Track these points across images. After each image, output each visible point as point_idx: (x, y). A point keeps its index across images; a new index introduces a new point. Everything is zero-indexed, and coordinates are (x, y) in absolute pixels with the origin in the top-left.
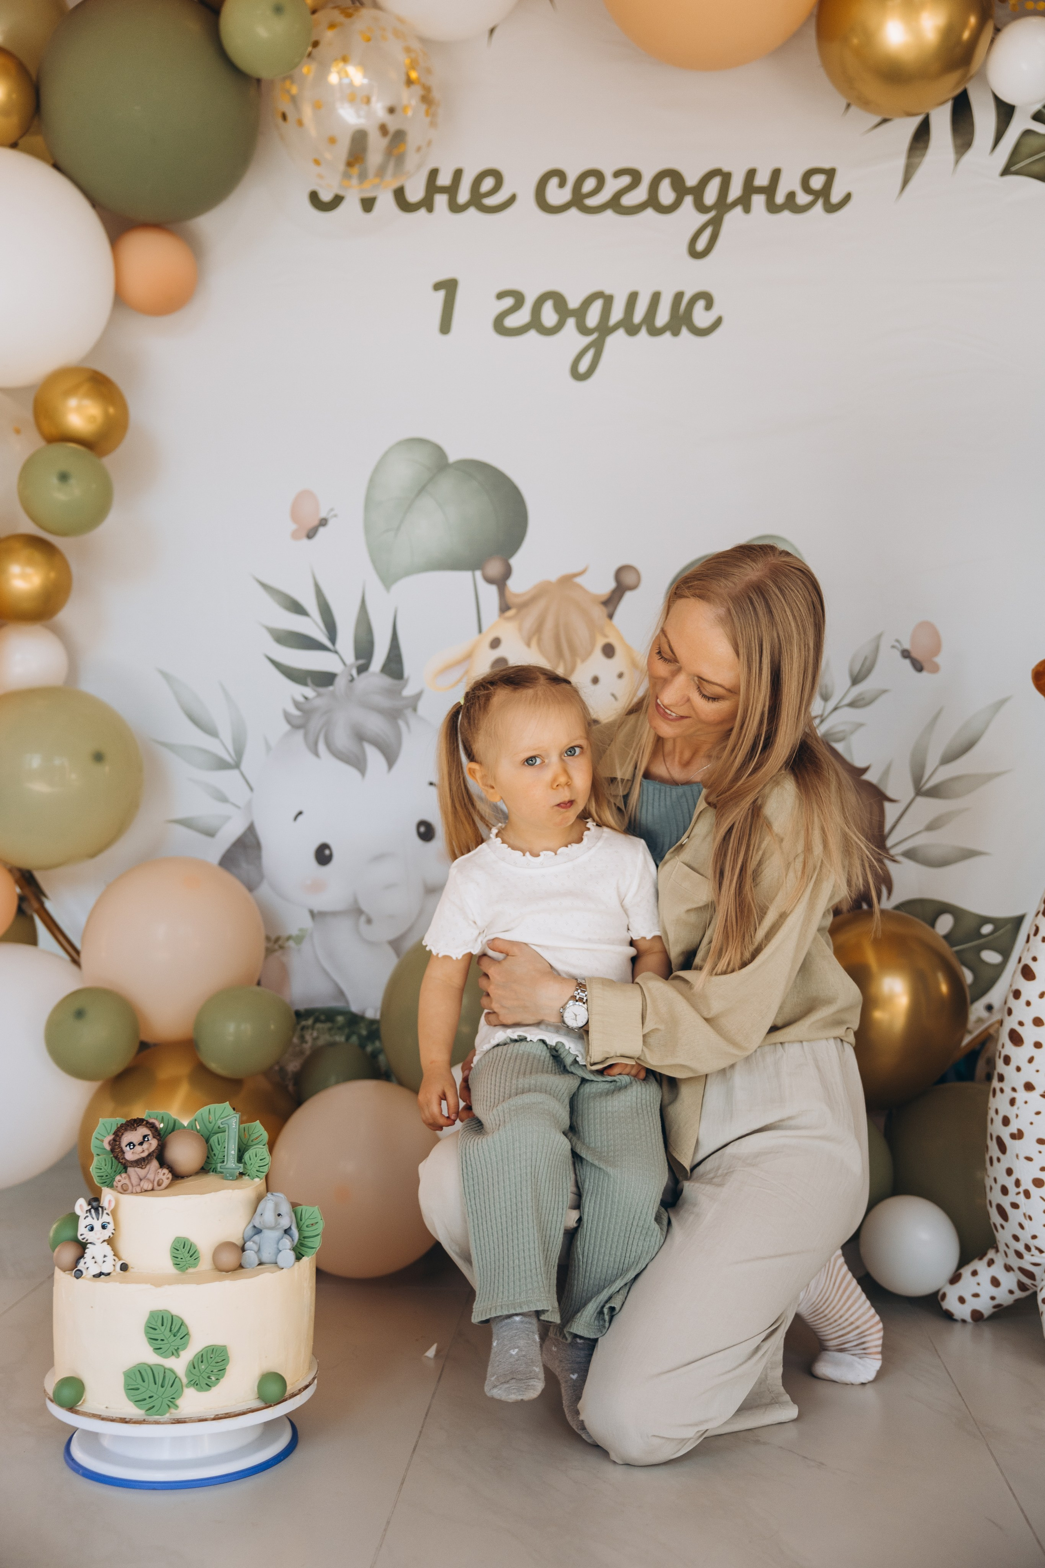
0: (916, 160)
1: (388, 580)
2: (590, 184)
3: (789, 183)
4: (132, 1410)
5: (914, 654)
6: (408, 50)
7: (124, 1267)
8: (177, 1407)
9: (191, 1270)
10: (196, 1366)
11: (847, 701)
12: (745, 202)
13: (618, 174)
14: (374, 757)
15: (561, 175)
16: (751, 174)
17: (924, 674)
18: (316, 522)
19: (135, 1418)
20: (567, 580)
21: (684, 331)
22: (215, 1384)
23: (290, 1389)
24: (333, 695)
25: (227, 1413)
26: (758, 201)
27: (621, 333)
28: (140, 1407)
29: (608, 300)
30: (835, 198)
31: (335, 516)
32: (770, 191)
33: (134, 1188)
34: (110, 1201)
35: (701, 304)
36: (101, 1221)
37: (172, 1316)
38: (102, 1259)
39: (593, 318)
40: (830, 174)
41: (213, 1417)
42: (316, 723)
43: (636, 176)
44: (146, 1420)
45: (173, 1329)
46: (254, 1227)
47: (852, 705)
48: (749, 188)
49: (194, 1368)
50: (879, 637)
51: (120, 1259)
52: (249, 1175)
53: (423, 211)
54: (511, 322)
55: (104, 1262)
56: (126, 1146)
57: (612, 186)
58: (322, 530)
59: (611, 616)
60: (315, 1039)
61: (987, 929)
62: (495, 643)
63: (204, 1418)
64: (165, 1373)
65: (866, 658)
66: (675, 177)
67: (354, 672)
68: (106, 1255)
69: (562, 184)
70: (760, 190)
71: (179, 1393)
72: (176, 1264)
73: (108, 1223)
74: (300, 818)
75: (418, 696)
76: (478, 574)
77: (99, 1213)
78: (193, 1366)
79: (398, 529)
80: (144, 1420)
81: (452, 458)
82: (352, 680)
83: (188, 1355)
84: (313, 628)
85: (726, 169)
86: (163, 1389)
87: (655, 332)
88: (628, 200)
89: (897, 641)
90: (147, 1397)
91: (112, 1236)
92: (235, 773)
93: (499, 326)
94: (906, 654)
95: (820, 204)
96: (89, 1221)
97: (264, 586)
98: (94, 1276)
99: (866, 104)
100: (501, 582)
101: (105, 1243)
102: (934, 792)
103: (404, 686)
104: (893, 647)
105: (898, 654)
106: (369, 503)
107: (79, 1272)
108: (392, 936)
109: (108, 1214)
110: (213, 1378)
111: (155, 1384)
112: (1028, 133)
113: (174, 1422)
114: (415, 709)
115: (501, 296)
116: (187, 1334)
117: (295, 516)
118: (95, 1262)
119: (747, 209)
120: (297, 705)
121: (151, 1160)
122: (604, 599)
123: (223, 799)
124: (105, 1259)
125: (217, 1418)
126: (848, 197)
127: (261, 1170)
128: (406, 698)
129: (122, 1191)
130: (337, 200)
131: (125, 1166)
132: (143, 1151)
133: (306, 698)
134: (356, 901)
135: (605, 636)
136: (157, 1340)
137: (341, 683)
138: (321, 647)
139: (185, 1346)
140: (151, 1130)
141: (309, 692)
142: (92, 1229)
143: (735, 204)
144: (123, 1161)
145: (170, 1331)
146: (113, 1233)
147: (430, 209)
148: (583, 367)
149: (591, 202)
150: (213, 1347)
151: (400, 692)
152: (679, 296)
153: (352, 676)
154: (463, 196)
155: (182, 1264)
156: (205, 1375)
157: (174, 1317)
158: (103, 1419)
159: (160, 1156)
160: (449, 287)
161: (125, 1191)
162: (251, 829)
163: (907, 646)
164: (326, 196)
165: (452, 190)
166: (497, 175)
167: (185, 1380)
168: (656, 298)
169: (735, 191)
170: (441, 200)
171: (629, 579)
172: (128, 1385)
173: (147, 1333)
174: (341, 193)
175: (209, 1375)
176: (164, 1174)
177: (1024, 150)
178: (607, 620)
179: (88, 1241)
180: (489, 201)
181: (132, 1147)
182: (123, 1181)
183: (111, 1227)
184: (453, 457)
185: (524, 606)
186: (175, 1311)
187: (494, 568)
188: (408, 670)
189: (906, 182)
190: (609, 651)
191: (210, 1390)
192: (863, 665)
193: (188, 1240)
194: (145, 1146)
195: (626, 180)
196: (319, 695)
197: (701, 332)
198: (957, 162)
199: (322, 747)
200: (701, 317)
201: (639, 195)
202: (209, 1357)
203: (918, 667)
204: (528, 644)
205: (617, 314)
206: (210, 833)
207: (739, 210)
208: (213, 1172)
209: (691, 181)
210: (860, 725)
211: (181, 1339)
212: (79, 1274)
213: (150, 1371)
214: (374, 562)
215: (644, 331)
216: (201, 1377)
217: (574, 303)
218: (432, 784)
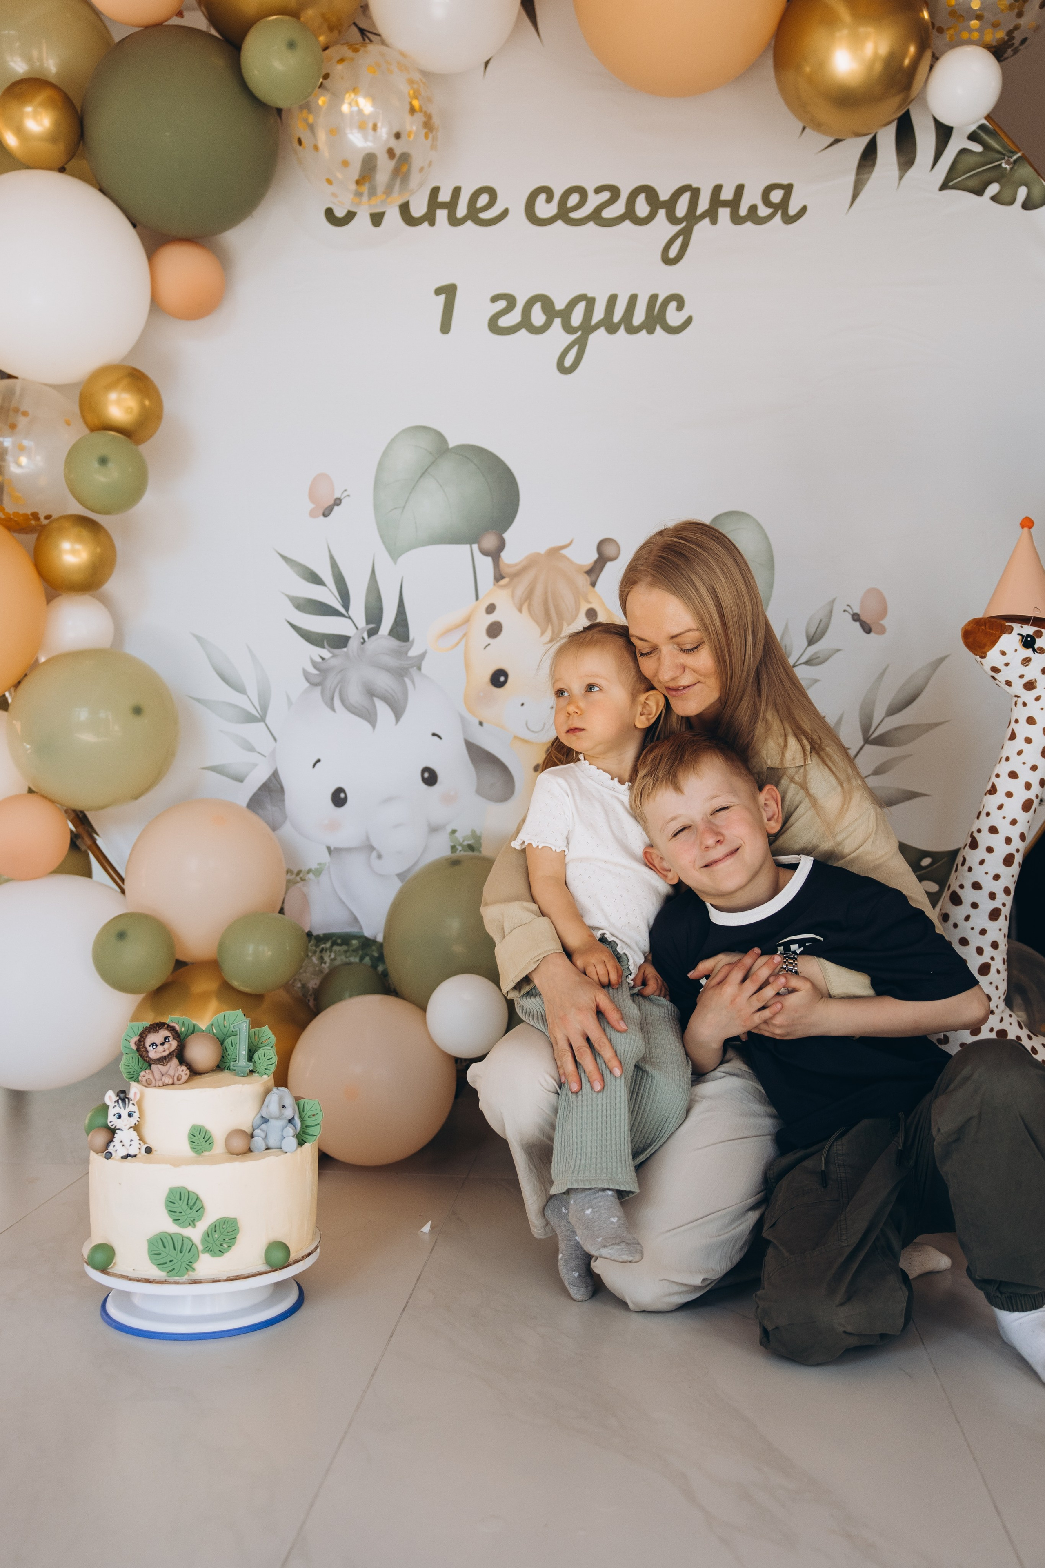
0: (865, 176)
1: (395, 553)
2: (574, 199)
3: (751, 197)
4: (155, 1272)
5: (862, 618)
6: (411, 82)
7: (149, 1150)
8: (194, 1269)
9: (206, 1153)
10: (210, 1235)
11: (803, 659)
12: (712, 214)
13: (598, 190)
14: (383, 711)
15: (547, 191)
16: (718, 189)
17: (872, 634)
18: (332, 502)
19: (158, 1278)
20: (555, 552)
21: (658, 328)
22: (227, 1251)
23: (293, 1256)
24: (347, 655)
25: (238, 1276)
26: (724, 213)
27: (602, 330)
28: (161, 1270)
29: (591, 302)
30: (793, 210)
31: (349, 496)
32: (734, 204)
33: (157, 1082)
34: (135, 1093)
35: (673, 305)
36: (127, 1110)
37: (189, 1192)
38: (130, 1143)
39: (577, 319)
40: (788, 189)
41: (225, 1278)
42: (332, 681)
43: (615, 192)
44: (167, 1281)
45: (189, 1203)
46: (262, 1117)
47: (808, 663)
48: (716, 201)
49: (209, 1237)
50: (833, 601)
51: (145, 1143)
52: (258, 1073)
53: (426, 224)
54: (505, 322)
55: (131, 1145)
56: (150, 1046)
57: (594, 201)
58: (336, 508)
59: (593, 584)
60: (332, 960)
61: (926, 862)
62: (491, 609)
63: (217, 1279)
64: (183, 1240)
65: (821, 621)
66: (650, 193)
67: (365, 635)
68: (133, 1139)
69: (549, 200)
70: (725, 204)
71: (196, 1257)
72: (193, 1148)
73: (134, 1112)
74: (318, 764)
75: (423, 656)
76: (475, 547)
77: (125, 1104)
78: (208, 1235)
79: (404, 507)
80: (165, 1281)
81: (451, 445)
82: (364, 642)
83: (203, 1226)
84: (329, 596)
85: (695, 185)
86: (182, 1254)
87: (632, 330)
88: (607, 213)
89: (848, 605)
90: (168, 1261)
91: (137, 1123)
92: (262, 724)
93: (494, 326)
94: (856, 617)
95: (779, 216)
96: (117, 1110)
97: (285, 558)
98: (122, 1157)
99: (819, 126)
100: (495, 554)
101: (132, 1129)
102: (881, 741)
103: (409, 649)
104: (844, 611)
105: (849, 617)
106: (378, 484)
107: (109, 1154)
108: (400, 869)
109: (133, 1104)
110: (225, 1246)
111: (175, 1250)
112: (964, 151)
113: (191, 1282)
114: (419, 669)
115: (495, 299)
116: (202, 1207)
117: (312, 496)
118: (123, 1146)
119: (714, 221)
120: (315, 665)
121: (172, 1058)
122: (587, 569)
123: (251, 749)
124: (132, 1143)
125: (229, 1280)
126: (804, 209)
127: (269, 1068)
128: (411, 658)
129: (146, 1085)
130: (350, 216)
131: (149, 1063)
132: (164, 1051)
133: (323, 659)
134: (368, 839)
135: (588, 601)
136: (175, 1212)
137: (353, 644)
138: (337, 613)
139: (200, 1218)
140: (171, 1033)
141: (325, 653)
142: (120, 1117)
143: (703, 216)
144: (147, 1059)
145: (187, 1205)
146: (138, 1121)
147: (432, 223)
148: (568, 361)
149: (574, 215)
150: (225, 1219)
151: (407, 654)
152: (654, 298)
153: (363, 638)
154: (462, 210)
155: (198, 1148)
156: (218, 1243)
157: (190, 1193)
158: (130, 1279)
159: (180, 1055)
160: (449, 292)
161: (149, 1085)
162: (275, 775)
163: (857, 610)
164: (340, 213)
165: (451, 206)
166: (492, 193)
167: (200, 1247)
168: (633, 299)
169: (704, 204)
170: (442, 215)
171: (609, 551)
172: (152, 1251)
173: (167, 1206)
174: (353, 209)
175: (221, 1243)
176: (183, 1071)
177: (961, 167)
178: (591, 587)
179: (117, 1128)
180: (485, 215)
181: (154, 1047)
182: (147, 1077)
183: (136, 1116)
184: (453, 442)
185: (516, 575)
186: (191, 1188)
187: (490, 542)
188: (413, 634)
189: (855, 196)
190: (592, 615)
191: (223, 1255)
192: (818, 627)
193: (204, 1127)
194: (166, 1046)
195: (606, 196)
196: (334, 656)
197: (673, 330)
198: (901, 178)
199: (337, 702)
200: (674, 317)
201: (617, 209)
202: (221, 1227)
203: (867, 629)
204: (520, 611)
205: (598, 314)
206: (240, 779)
207: (707, 221)
208: (227, 1069)
209: (664, 196)
210: (816, 681)
211: (197, 1211)
212: (109, 1156)
213: (170, 1238)
214: (382, 536)
215: (622, 328)
216: (214, 1244)
217: (560, 304)
218: (434, 735)
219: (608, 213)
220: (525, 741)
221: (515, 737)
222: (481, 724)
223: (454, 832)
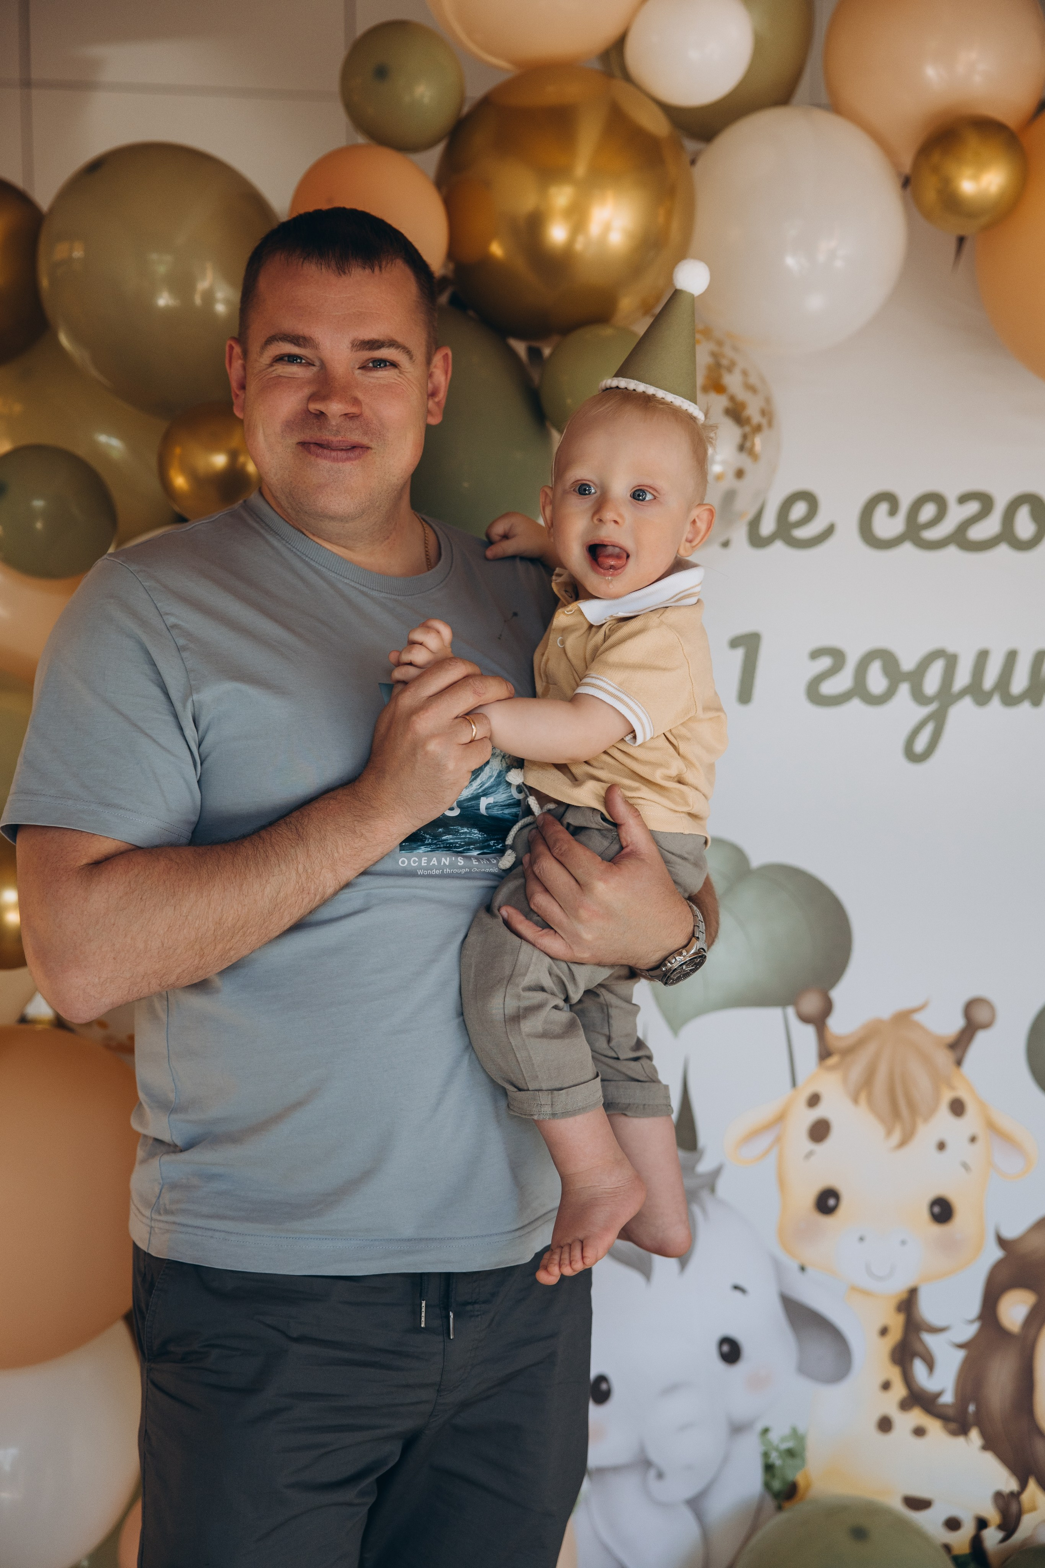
1: (675, 1022)
2: (928, 512)
13: (964, 499)
15: (891, 499)
20: (903, 1018)
27: (967, 702)
29: (952, 662)
39: (932, 683)
43: (986, 502)
53: (715, 546)
54: (830, 687)
57: (957, 514)
59: (959, 1063)
62: (814, 1100)
66: (1036, 503)
69: (893, 511)
75: (717, 1173)
76: (791, 1011)
87: (1010, 701)
88: (976, 533)
93: (814, 695)
100: (819, 1020)
103: (698, 1160)
108: (690, 1492)
114: (713, 1190)
115: (816, 654)
122: (951, 1040)
128: (701, 1176)
134: (642, 1450)
135: (951, 1087)
147: (726, 544)
148: (920, 745)
149: (930, 535)
151: (693, 1168)
154: (768, 526)
160: (749, 643)
165: (753, 518)
166: (812, 500)
168: (1011, 657)
170: (740, 533)
171: (981, 1015)
178: (954, 1068)
180: (801, 533)
184: (756, 860)
185: (850, 1051)
187: (811, 1003)
188: (703, 1139)
190: (958, 1108)
195: (973, 507)
201: (989, 527)
204: (856, 1100)
205: (962, 678)
214: (657, 997)
215: (996, 701)
217: (908, 664)
218: (736, 1287)
219: (978, 532)
220: (866, 1293)
221: (855, 1289)
222: (803, 1269)
223: (766, 1431)
